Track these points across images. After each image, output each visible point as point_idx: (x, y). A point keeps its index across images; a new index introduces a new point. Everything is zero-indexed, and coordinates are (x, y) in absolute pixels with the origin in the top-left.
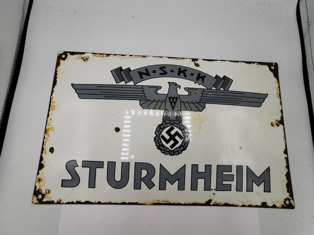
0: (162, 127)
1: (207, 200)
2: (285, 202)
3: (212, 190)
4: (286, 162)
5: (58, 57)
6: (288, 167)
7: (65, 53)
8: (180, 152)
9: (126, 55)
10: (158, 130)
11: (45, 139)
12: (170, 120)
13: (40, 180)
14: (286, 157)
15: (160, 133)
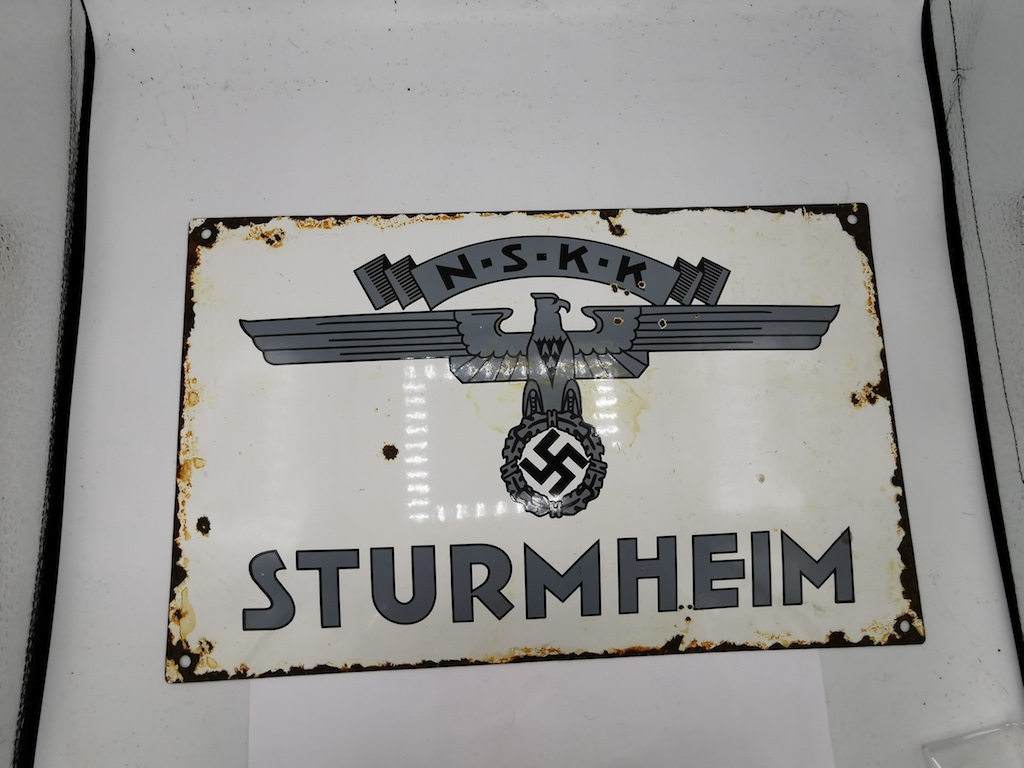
0: (522, 434)
1: (669, 639)
2: (897, 627)
3: (681, 607)
4: (898, 508)
5: (191, 237)
6: (905, 523)
7: (210, 223)
8: (580, 504)
9: (396, 215)
10: (511, 443)
11: (181, 495)
12: (545, 411)
13: (179, 615)
14: (898, 496)
15: (516, 453)
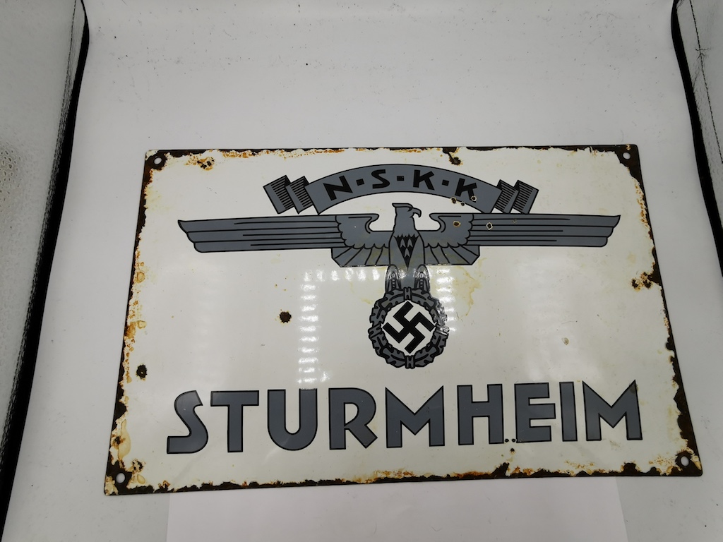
2: (678, 461)
4: (672, 367)
6: (678, 379)
7: (161, 153)
11: (126, 348)
13: (118, 441)
14: (672, 357)
